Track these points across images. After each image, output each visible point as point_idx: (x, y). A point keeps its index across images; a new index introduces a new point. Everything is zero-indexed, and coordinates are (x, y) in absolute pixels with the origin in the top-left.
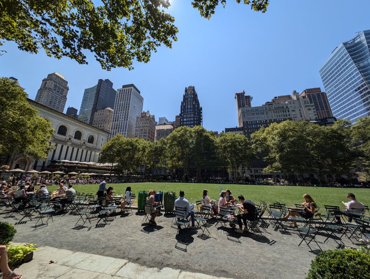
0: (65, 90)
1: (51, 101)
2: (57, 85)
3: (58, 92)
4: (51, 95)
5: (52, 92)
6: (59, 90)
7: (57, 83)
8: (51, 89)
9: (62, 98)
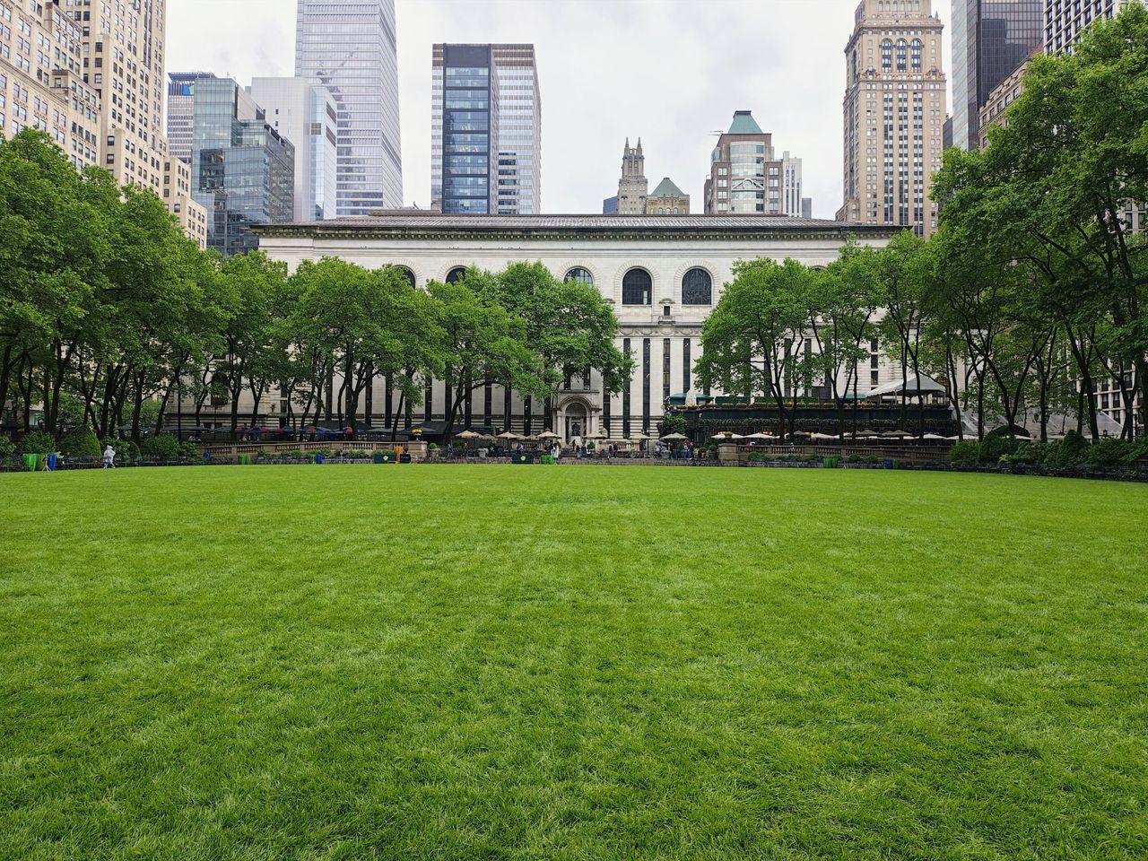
0: (929, 40)
1: (886, 126)
2: (890, 40)
3: (902, 67)
4: (880, 101)
5: (879, 86)
6: (904, 57)
7: (887, 29)
8: (872, 73)
9: (926, 86)
